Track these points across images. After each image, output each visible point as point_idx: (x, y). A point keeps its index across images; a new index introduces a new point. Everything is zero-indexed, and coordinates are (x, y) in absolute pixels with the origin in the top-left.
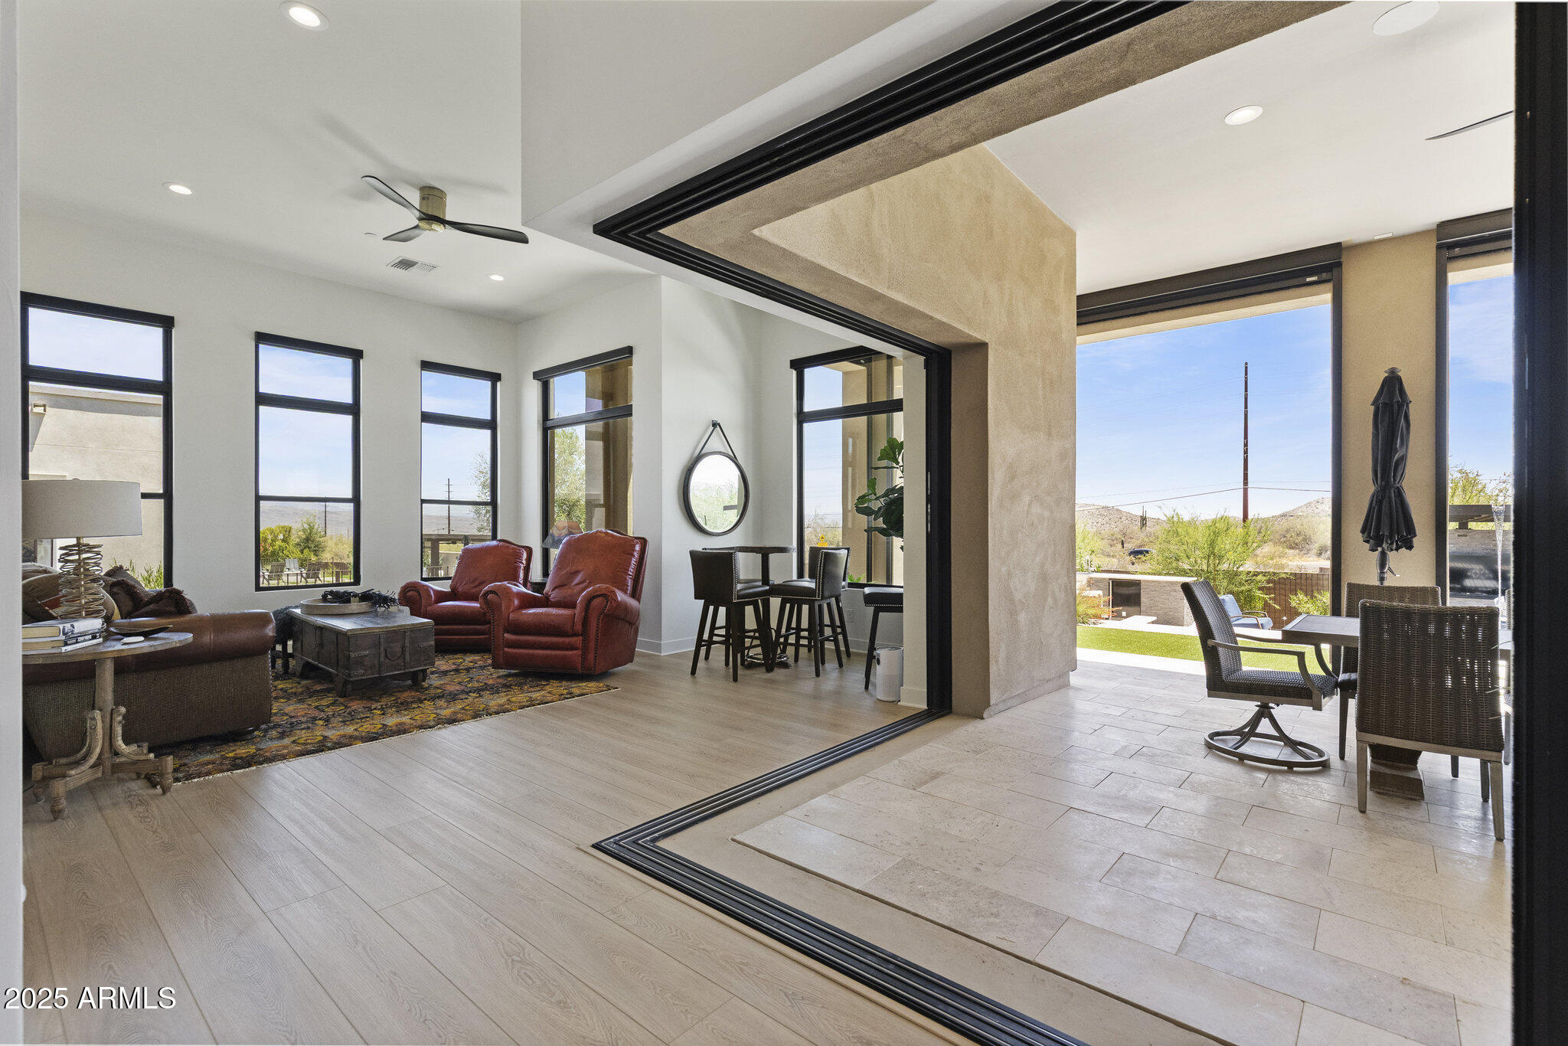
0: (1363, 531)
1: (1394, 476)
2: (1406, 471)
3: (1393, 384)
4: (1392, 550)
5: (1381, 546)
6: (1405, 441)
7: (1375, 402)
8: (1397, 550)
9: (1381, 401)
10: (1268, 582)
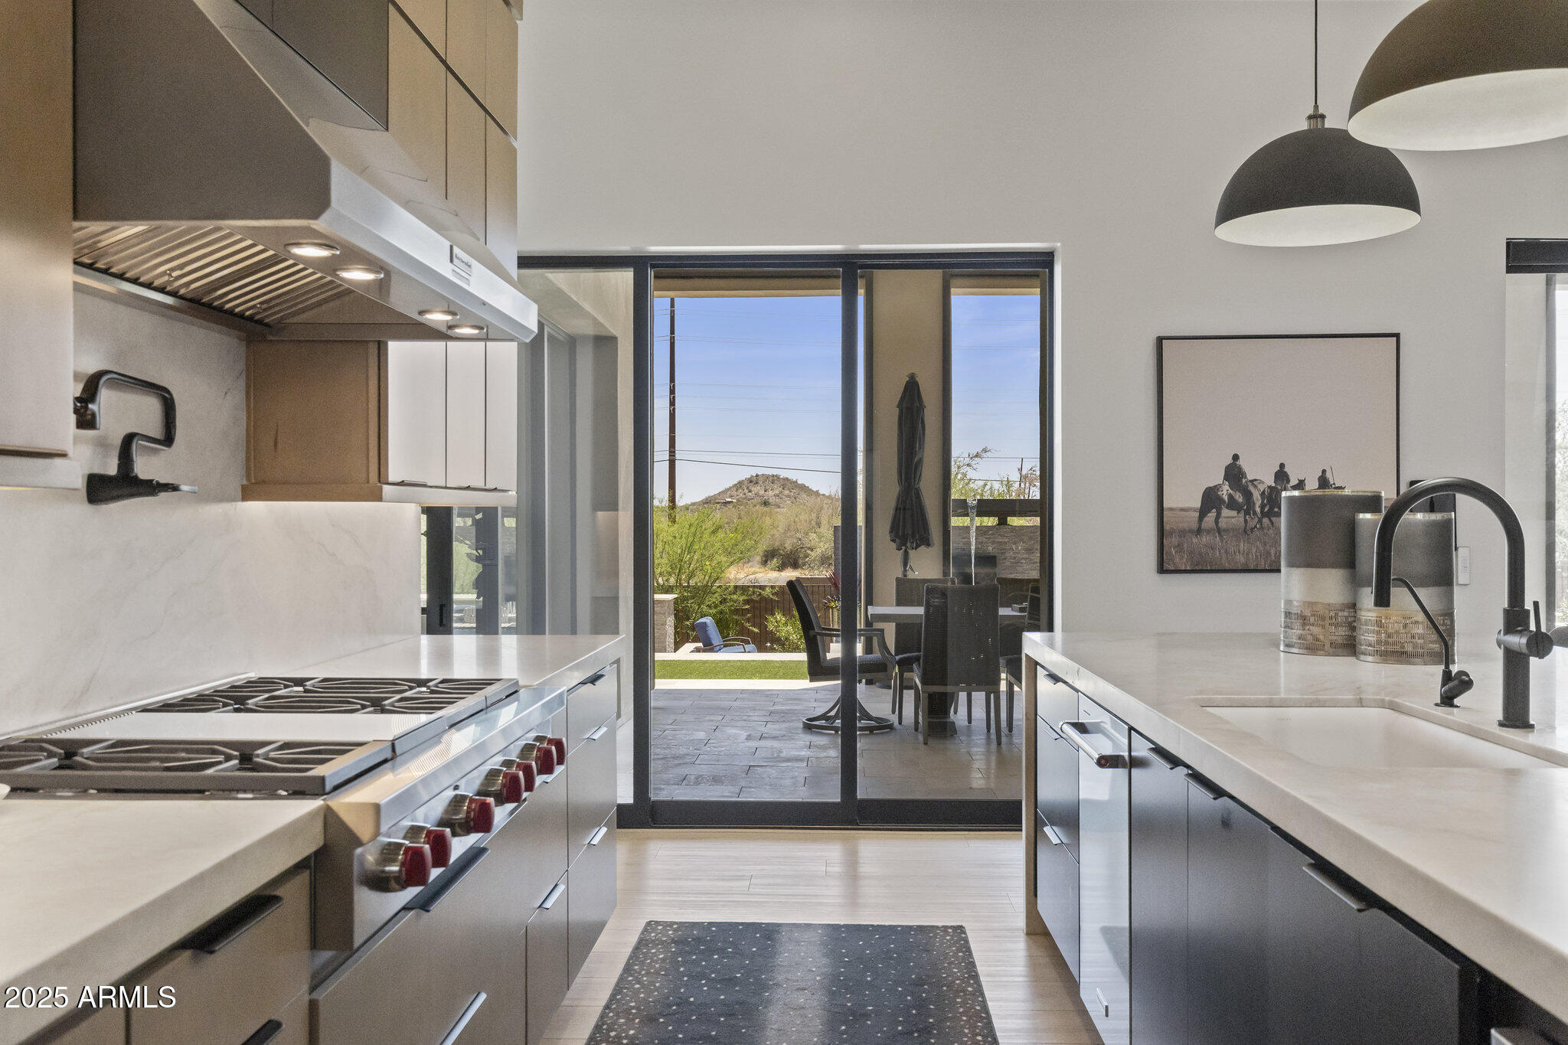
0: (891, 532)
1: (915, 477)
2: (923, 475)
3: (912, 389)
4: (913, 549)
5: (905, 545)
6: (922, 447)
7: (900, 405)
8: (916, 548)
9: (904, 406)
10: (747, 602)
